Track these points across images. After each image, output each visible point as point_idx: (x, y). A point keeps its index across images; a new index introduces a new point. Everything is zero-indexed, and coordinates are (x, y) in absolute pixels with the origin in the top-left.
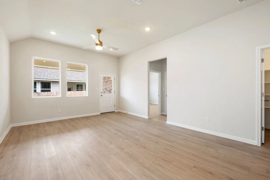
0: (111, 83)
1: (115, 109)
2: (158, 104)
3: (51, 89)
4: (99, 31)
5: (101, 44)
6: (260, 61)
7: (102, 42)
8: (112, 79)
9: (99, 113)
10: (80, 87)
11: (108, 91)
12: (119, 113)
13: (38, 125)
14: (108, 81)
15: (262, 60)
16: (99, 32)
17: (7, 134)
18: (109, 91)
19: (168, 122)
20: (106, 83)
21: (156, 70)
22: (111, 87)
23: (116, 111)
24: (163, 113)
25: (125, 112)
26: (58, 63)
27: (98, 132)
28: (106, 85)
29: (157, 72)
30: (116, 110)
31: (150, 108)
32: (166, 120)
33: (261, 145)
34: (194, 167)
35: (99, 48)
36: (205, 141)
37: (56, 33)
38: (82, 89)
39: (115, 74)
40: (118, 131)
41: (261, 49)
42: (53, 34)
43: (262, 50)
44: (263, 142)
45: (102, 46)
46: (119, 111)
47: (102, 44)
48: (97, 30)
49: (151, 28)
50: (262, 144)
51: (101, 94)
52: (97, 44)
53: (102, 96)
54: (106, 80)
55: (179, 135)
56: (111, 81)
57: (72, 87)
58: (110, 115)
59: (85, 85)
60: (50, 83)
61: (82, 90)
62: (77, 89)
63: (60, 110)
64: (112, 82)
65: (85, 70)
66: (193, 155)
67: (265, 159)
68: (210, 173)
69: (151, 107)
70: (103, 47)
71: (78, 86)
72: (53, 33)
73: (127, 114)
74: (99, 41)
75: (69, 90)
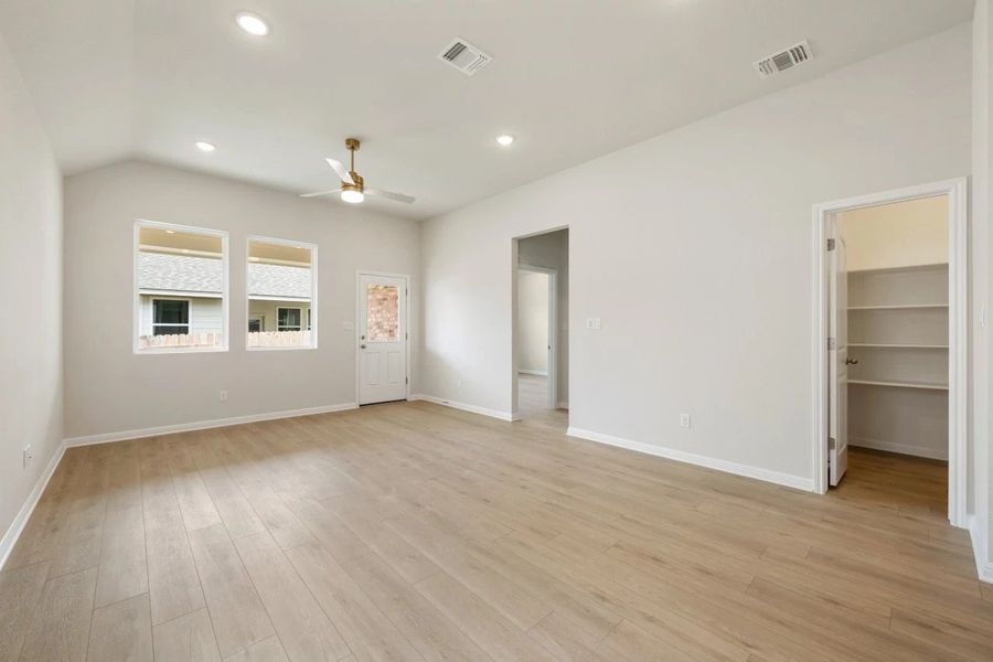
0: (396, 306)
1: (409, 391)
2: (546, 374)
3: (190, 325)
4: (353, 144)
5: (359, 183)
6: (822, 245)
7: (361, 179)
8: (400, 291)
9: (354, 406)
10: (289, 316)
11: (386, 331)
12: (420, 405)
13: (153, 441)
14: (385, 299)
15: (830, 244)
16: (353, 148)
17: (57, 468)
18: (390, 331)
19: (572, 431)
20: (380, 304)
21: (540, 265)
22: (396, 320)
23: (411, 398)
24: (563, 405)
25: (439, 401)
26: (219, 240)
27: (348, 462)
28: (378, 312)
29: (547, 272)
30: (411, 393)
31: (520, 387)
32: (566, 425)
33: (827, 493)
34: (616, 546)
35: (352, 197)
36: (668, 483)
37: (215, 146)
38: (298, 323)
39: (408, 277)
40: (411, 456)
41: (825, 212)
42: (205, 150)
43: (829, 215)
44: (834, 482)
45: (362, 189)
46: (420, 397)
47: (362, 184)
48: (348, 142)
49: (515, 138)
50: (830, 487)
51: (363, 342)
52: (346, 186)
53: (363, 347)
54: (379, 297)
55: (598, 467)
56: (397, 298)
57: (263, 317)
58: (389, 411)
59: (309, 311)
60: (187, 303)
61: (298, 329)
62: (280, 324)
63: (225, 392)
64: (398, 301)
65: (309, 261)
66: (622, 517)
67: (823, 526)
68: (655, 559)
69: (524, 384)
70: (365, 192)
71: (283, 313)
72: (205, 147)
73: (447, 407)
74: (353, 174)
75: (254, 327)
